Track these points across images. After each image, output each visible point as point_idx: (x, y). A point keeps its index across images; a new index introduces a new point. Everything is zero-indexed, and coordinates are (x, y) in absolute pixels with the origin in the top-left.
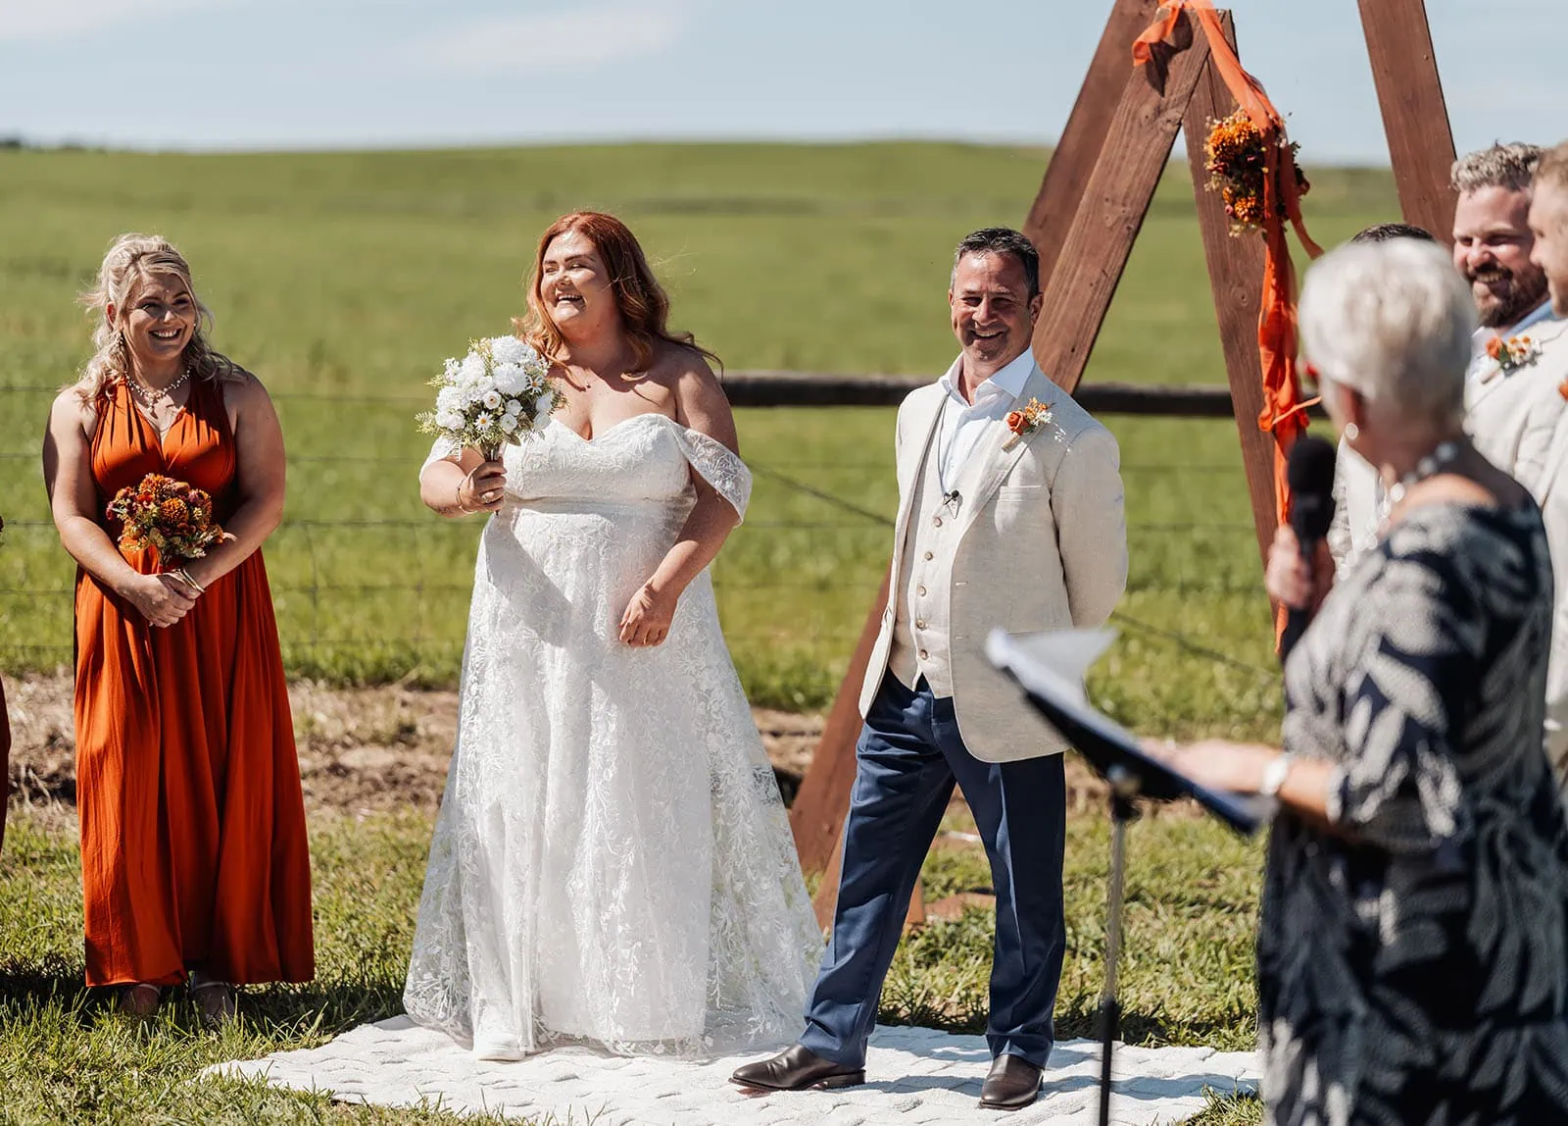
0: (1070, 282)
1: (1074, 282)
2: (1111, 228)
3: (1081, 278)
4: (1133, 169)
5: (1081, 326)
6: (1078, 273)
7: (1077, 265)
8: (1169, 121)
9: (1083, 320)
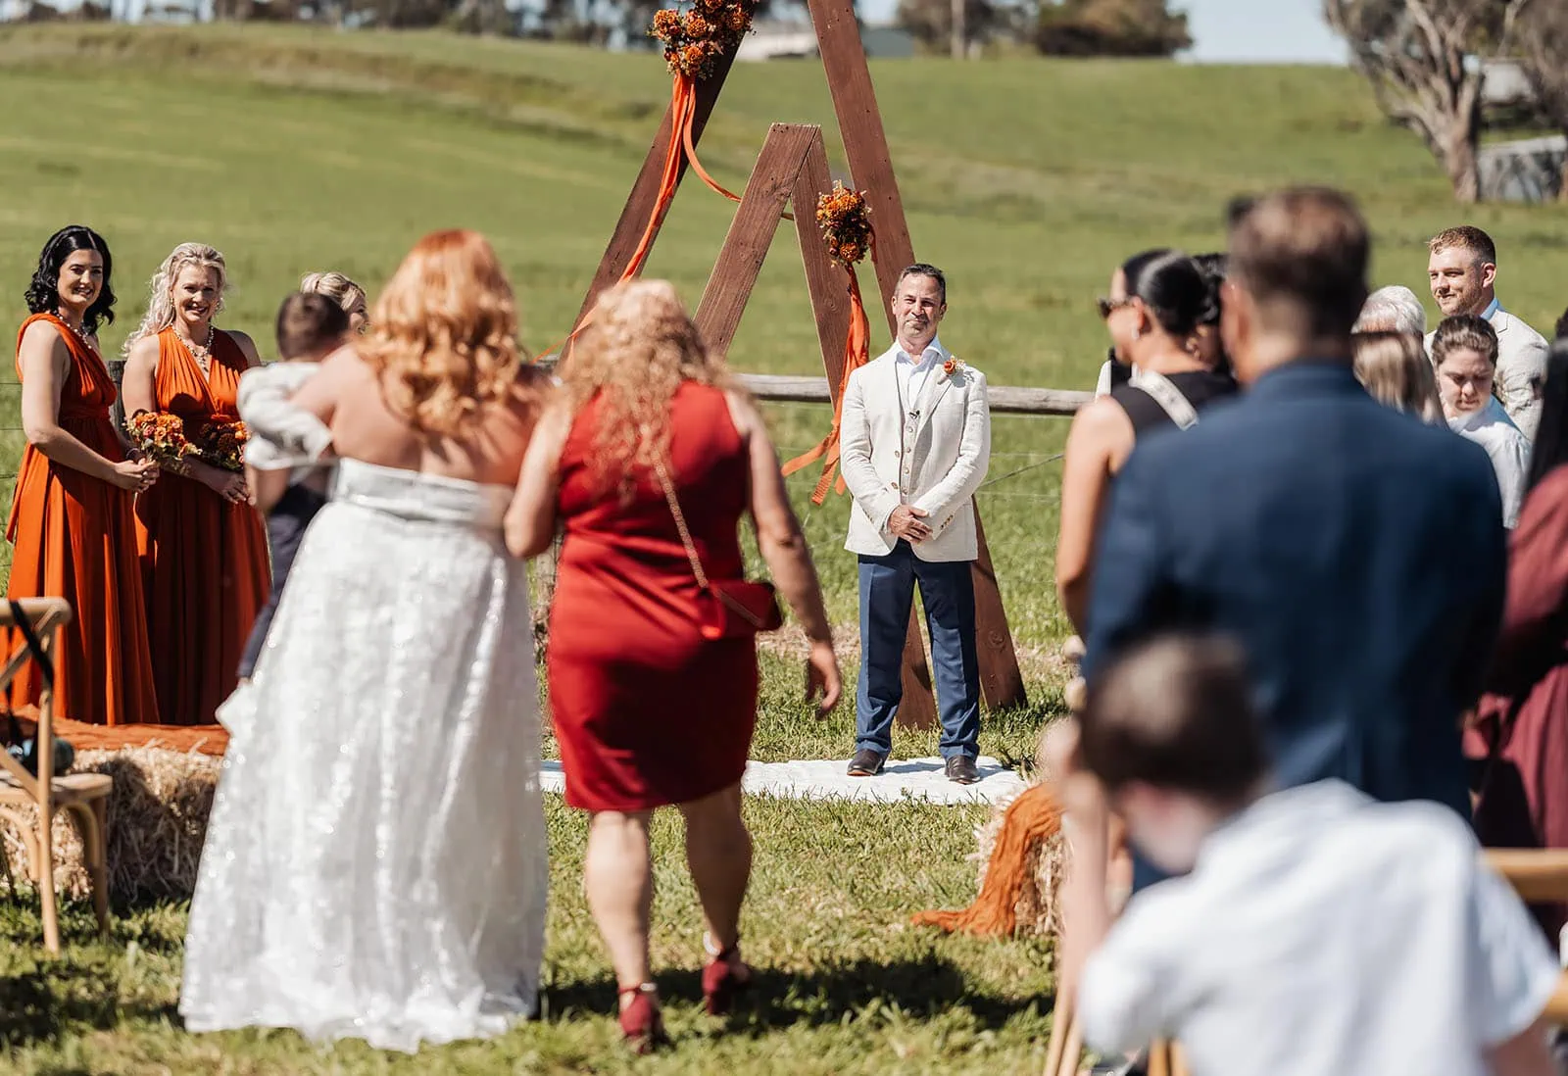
0: (718, 297)
1: (721, 296)
2: (745, 262)
3: (725, 294)
4: (758, 224)
5: (726, 325)
6: (723, 290)
7: (723, 284)
8: (782, 195)
9: (727, 320)
